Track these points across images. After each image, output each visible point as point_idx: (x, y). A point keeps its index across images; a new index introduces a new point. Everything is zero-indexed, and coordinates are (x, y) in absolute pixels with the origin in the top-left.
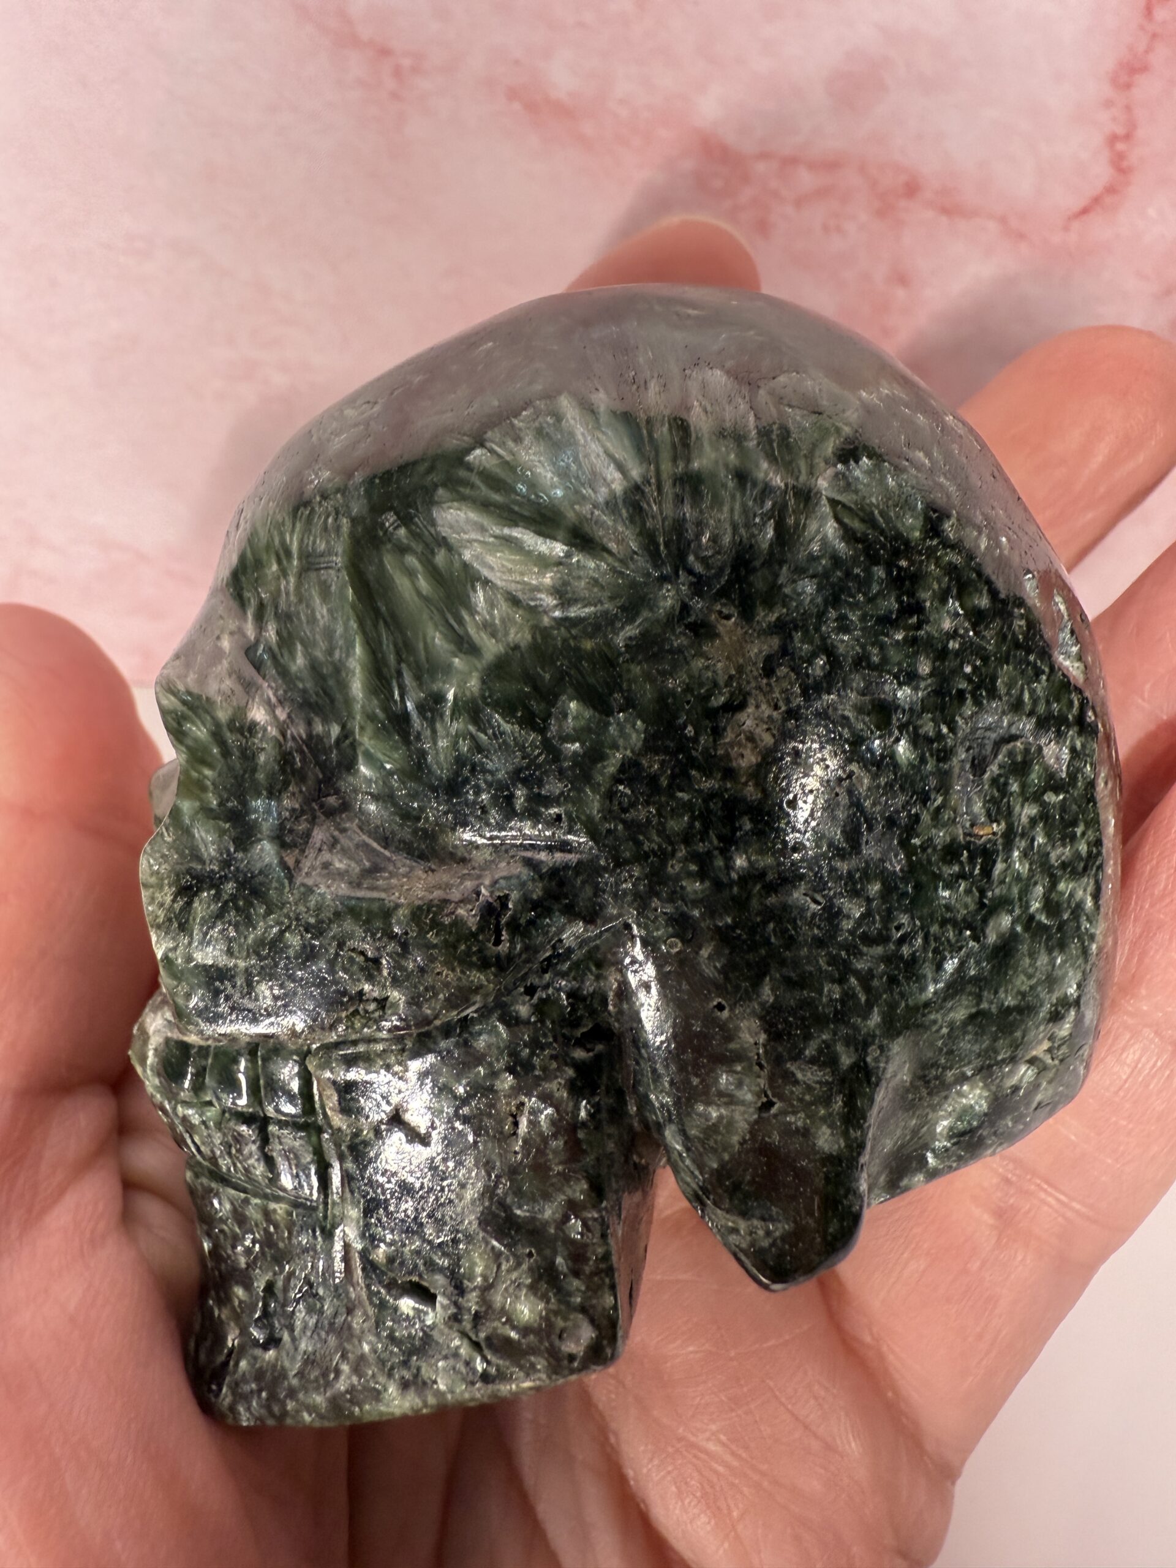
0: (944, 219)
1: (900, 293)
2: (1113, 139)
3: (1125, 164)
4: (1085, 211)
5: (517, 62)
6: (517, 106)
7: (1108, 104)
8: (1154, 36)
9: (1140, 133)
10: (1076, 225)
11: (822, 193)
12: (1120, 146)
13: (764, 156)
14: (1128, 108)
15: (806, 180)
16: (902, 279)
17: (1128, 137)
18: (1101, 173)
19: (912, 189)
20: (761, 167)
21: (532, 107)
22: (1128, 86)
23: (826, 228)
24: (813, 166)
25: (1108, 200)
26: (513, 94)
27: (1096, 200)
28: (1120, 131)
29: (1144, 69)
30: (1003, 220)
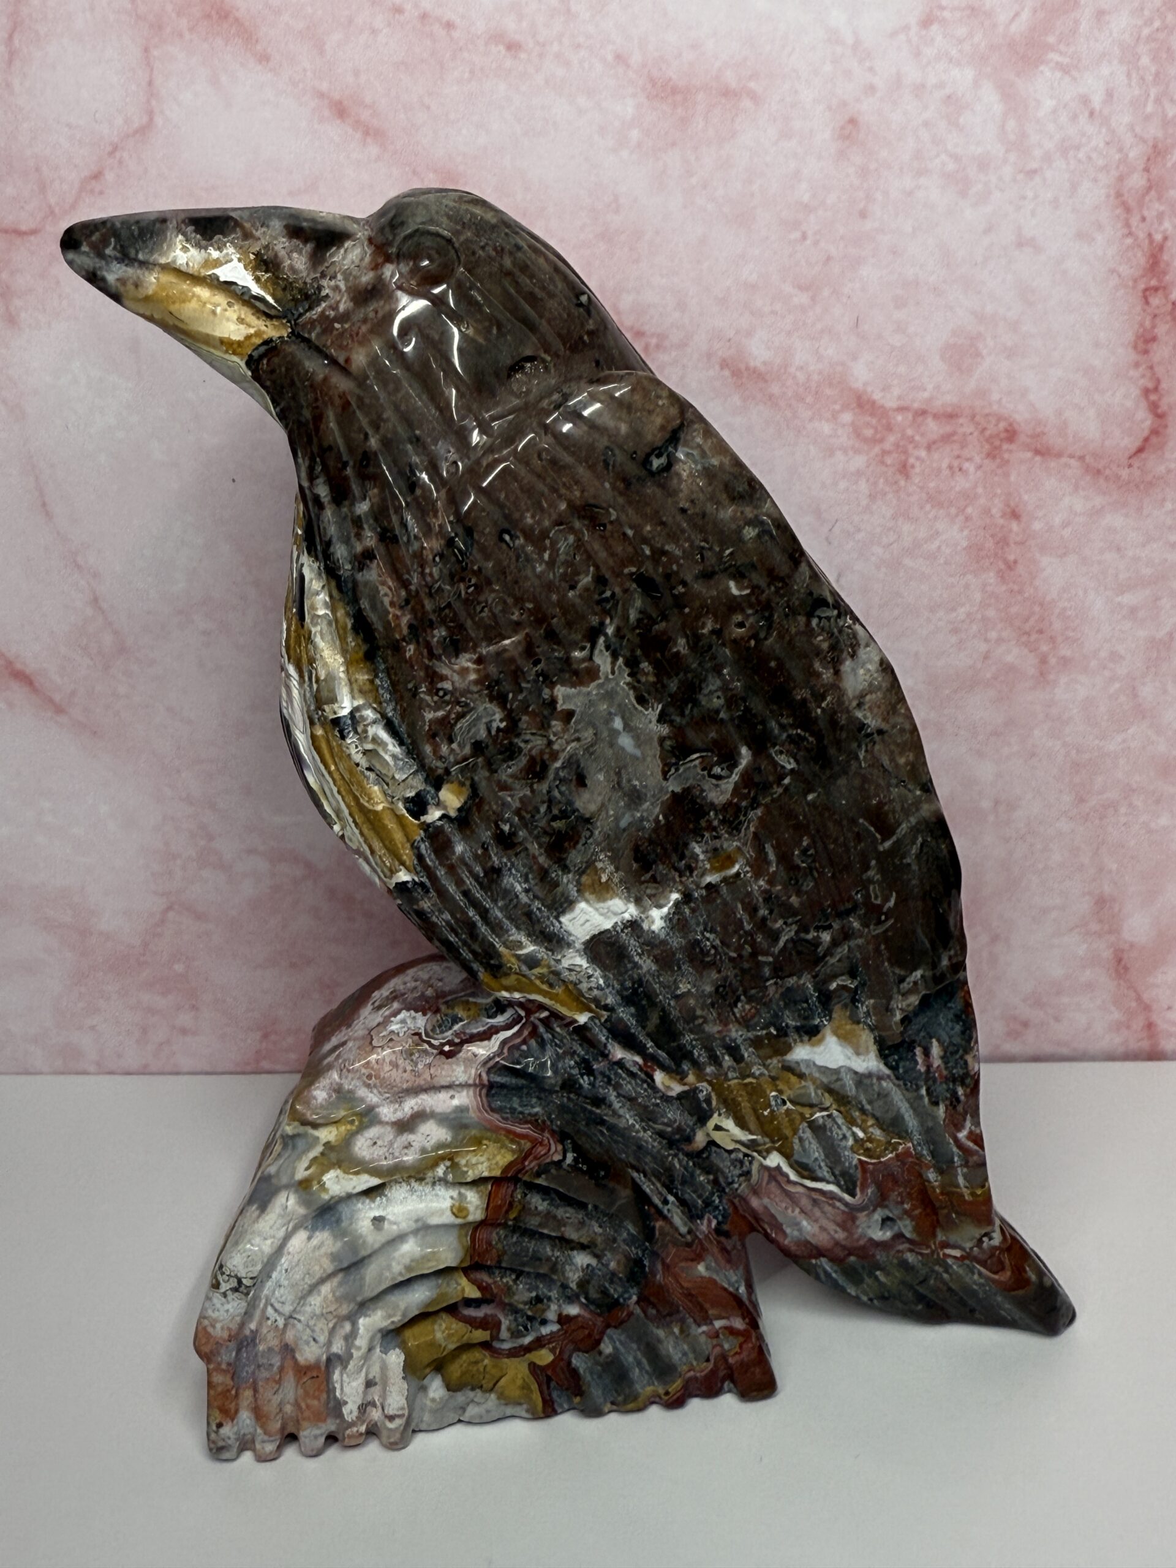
0: (1038, 458)
1: (1015, 526)
2: (1146, 392)
3: (1160, 411)
4: (1140, 450)
5: (729, 340)
6: (727, 373)
7: (1137, 365)
8: (1155, 316)
9: (1164, 385)
10: (1136, 463)
11: (947, 438)
12: (1153, 397)
13: (901, 409)
14: (1151, 368)
15: (933, 428)
16: (1015, 515)
17: (1156, 389)
18: (1144, 420)
19: (1011, 434)
20: (900, 418)
21: (736, 373)
22: (1146, 352)
23: (950, 467)
24: (936, 416)
25: (1154, 440)
26: (724, 364)
27: (1146, 440)
28: (1150, 385)
29: (1154, 339)
30: (1082, 458)
